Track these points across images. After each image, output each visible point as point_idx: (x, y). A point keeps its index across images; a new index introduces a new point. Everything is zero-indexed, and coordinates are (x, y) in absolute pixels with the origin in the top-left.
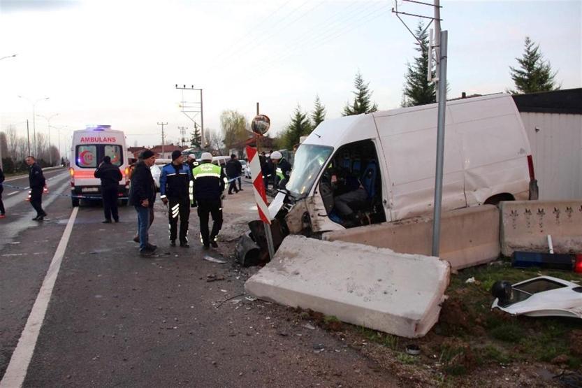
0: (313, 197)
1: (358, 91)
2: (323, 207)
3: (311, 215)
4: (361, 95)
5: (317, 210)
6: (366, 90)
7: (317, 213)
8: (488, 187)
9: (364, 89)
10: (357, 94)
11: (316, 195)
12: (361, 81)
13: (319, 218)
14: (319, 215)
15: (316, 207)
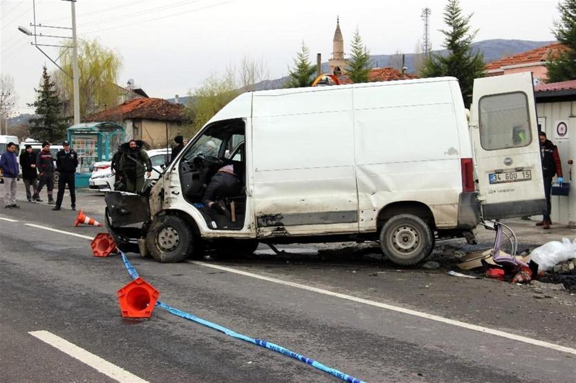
0: (171, 173)
1: (450, 29)
2: (179, 185)
3: (165, 191)
4: (456, 36)
5: (172, 187)
6: (464, 27)
7: (172, 190)
8: (389, 191)
9: (462, 25)
10: (447, 34)
11: (173, 171)
12: (458, 11)
13: (172, 195)
14: (173, 193)
15: (172, 184)
